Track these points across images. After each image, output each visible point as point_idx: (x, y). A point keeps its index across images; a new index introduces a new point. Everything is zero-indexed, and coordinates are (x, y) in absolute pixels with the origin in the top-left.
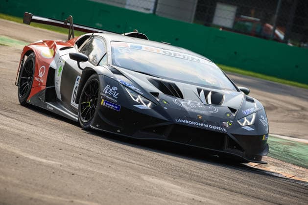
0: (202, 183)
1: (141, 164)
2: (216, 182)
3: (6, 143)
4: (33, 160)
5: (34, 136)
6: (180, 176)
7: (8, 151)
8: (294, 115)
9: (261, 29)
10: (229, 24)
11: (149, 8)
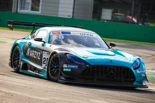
0: (119, 99)
1: (87, 94)
2: (125, 98)
3: (21, 92)
4: (36, 99)
5: (33, 86)
6: (107, 97)
7: (24, 96)
8: (150, 59)
9: (125, 19)
10: (109, 18)
11: (70, 15)
